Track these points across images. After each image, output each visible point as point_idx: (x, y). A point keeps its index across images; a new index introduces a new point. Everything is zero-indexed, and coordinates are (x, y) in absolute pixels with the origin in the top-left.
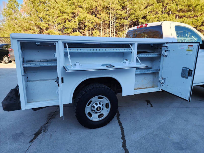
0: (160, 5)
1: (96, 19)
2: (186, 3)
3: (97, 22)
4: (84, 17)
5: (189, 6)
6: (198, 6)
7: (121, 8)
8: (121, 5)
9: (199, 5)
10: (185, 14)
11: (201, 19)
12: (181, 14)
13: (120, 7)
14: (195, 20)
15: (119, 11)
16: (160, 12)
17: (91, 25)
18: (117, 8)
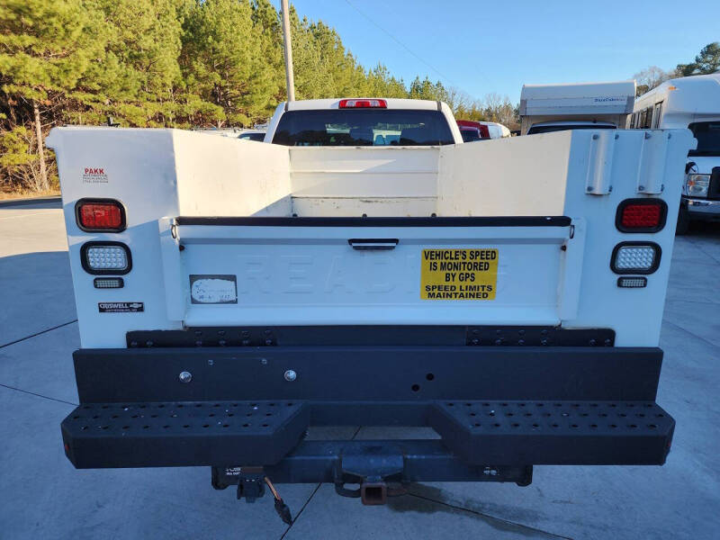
6: (52, 20)
9: (54, 15)
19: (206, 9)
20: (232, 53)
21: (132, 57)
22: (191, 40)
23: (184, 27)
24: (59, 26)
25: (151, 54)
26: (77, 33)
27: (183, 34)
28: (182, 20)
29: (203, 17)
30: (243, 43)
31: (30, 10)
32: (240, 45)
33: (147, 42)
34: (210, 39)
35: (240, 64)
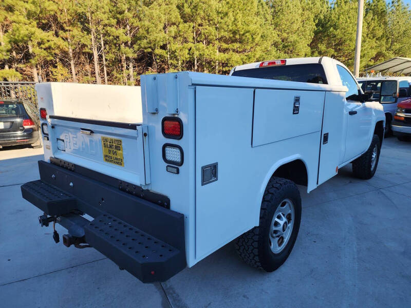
0: (190, 26)
1: (59, 41)
2: (230, 28)
3: (61, 47)
4: (27, 32)
5: (234, 33)
6: (247, 34)
7: (115, 23)
8: (114, 17)
9: (249, 32)
10: (230, 46)
11: (254, 56)
12: (225, 46)
13: (114, 21)
14: (246, 57)
15: (113, 29)
16: (191, 39)
17: (47, 54)
18: (106, 22)
19: (333, 12)
20: (344, 35)
21: (284, 47)
22: (320, 32)
23: (317, 25)
24: (250, 37)
25: (294, 44)
26: (258, 38)
27: (316, 29)
28: (317, 21)
29: (330, 17)
30: (353, 28)
31: (239, 31)
32: (351, 30)
33: (293, 38)
34: (332, 29)
35: (348, 41)
